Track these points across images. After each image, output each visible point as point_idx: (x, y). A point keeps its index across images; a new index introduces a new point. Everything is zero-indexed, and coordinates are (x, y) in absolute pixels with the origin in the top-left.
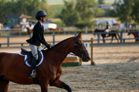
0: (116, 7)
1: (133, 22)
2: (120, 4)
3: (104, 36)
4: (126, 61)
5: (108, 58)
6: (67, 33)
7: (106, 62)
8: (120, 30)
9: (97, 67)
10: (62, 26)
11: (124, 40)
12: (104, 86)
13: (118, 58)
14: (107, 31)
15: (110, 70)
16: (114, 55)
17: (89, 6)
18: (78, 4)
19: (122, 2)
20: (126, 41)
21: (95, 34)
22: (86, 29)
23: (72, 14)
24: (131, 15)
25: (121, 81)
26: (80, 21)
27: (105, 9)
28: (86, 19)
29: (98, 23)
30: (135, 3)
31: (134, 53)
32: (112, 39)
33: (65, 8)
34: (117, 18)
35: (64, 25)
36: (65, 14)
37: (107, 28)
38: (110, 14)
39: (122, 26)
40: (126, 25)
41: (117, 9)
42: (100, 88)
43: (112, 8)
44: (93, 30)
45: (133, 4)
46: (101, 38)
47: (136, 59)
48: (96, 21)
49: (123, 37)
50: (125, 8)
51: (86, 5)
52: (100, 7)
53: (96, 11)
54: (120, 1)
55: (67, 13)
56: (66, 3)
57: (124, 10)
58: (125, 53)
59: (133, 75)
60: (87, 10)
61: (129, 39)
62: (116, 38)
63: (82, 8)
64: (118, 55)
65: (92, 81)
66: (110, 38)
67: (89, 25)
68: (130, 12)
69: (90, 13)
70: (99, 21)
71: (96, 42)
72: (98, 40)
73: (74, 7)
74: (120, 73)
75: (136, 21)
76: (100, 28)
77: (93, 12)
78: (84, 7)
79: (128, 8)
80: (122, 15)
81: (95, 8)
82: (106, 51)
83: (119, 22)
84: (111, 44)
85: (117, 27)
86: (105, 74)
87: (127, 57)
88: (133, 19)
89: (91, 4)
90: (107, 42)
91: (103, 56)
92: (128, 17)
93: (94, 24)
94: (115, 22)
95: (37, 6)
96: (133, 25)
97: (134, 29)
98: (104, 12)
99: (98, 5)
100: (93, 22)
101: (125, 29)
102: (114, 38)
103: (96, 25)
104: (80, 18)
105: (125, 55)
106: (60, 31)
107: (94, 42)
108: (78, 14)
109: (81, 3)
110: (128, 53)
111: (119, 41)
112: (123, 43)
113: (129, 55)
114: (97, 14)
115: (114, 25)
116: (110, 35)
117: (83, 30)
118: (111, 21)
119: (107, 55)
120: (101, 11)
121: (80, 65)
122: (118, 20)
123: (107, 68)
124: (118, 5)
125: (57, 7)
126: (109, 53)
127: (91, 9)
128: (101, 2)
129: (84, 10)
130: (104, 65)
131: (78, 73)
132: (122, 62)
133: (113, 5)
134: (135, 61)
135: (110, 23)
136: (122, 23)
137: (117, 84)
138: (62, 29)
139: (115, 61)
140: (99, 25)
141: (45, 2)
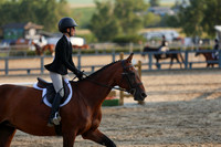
0: (178, 11)
1: (205, 35)
2: (185, 6)
3: (158, 57)
4: (194, 97)
5: (165, 93)
6: (100, 53)
7: (162, 99)
8: (185, 48)
9: (148, 106)
10: (92, 41)
11: (191, 64)
12: (158, 138)
13: (181, 93)
14: (164, 49)
15: (169, 111)
16: (175, 88)
17: (136, 10)
18: (118, 6)
19: (188, 3)
20: (194, 66)
21: (143, 55)
22: (131, 47)
23: (108, 23)
24: (202, 24)
25: (187, 130)
26: (121, 34)
27: (160, 15)
28: (130, 30)
29: (149, 37)
30: (209, 5)
31: (207, 84)
32: (171, 63)
33: (97, 13)
34: (180, 30)
35: (96, 40)
36: (97, 23)
37: (163, 45)
38: (169, 22)
39: (187, 41)
40: (194, 41)
41: (180, 15)
42: (153, 141)
43: (172, 13)
44: (141, 48)
45: (205, 7)
46: (154, 61)
47: (209, 94)
48: (146, 34)
49: (190, 60)
50: (192, 12)
51: (131, 8)
52: (153, 11)
53: (147, 18)
54: (184, 2)
55: (100, 21)
56: (98, 4)
57: (191, 16)
58: (192, 84)
59: (204, 121)
60: (132, 16)
61: (199, 62)
62: (178, 62)
63: (124, 12)
64: (181, 88)
65: (140, 130)
66: (169, 60)
67: (135, 40)
68: (201, 19)
69: (136, 21)
70: (150, 33)
71: (146, 68)
72: (150, 64)
73: (111, 11)
74: (185, 117)
75: (209, 33)
76: (153, 45)
77: (142, 19)
78: (128, 11)
79: (196, 13)
80: (188, 24)
81: (145, 13)
82: (162, 82)
83: (183, 36)
84: (170, 71)
85: (179, 43)
86: (161, 118)
87: (194, 92)
88: (204, 30)
89: (139, 6)
90: (163, 67)
91: (158, 89)
92: (197, 28)
93: (142, 38)
94: (177, 35)
95: (53, 9)
96: (206, 41)
97: (206, 46)
98: (159, 19)
99: (149, 8)
100: (142, 35)
101: (193, 46)
102: (175, 61)
103: (146, 40)
104: (120, 29)
105: (192, 88)
106: (89, 49)
107: (144, 68)
108: (118, 23)
109: (122, 4)
110: (198, 84)
111: (183, 66)
112: (188, 69)
113: (199, 88)
114: (148, 23)
115: (175, 39)
116: (168, 56)
117: (127, 48)
118: (170, 33)
119: (164, 89)
120: (154, 18)
121: (122, 104)
122: (181, 33)
123: (164, 108)
124: (181, 8)
125: (85, 10)
126: (167, 85)
127: (138, 14)
128: (154, 2)
129: (127, 16)
130: (158, 103)
131: (118, 116)
132: (188, 99)
133: (173, 8)
134: (208, 98)
135: (169, 37)
136: (188, 36)
137: (179, 135)
138: (93, 47)
139: (176, 98)
140: (151, 40)
141: (65, 3)
